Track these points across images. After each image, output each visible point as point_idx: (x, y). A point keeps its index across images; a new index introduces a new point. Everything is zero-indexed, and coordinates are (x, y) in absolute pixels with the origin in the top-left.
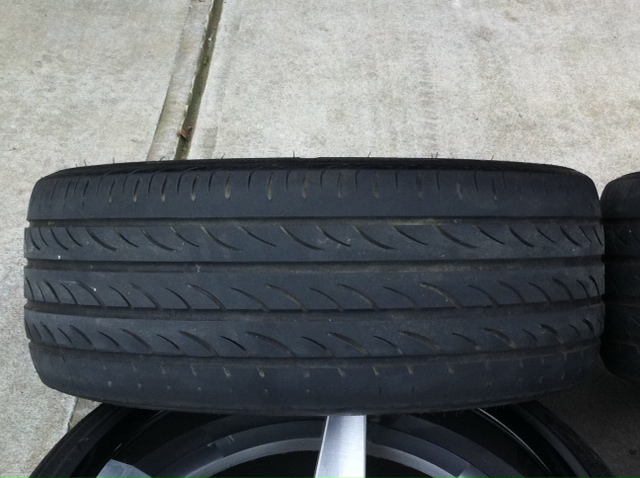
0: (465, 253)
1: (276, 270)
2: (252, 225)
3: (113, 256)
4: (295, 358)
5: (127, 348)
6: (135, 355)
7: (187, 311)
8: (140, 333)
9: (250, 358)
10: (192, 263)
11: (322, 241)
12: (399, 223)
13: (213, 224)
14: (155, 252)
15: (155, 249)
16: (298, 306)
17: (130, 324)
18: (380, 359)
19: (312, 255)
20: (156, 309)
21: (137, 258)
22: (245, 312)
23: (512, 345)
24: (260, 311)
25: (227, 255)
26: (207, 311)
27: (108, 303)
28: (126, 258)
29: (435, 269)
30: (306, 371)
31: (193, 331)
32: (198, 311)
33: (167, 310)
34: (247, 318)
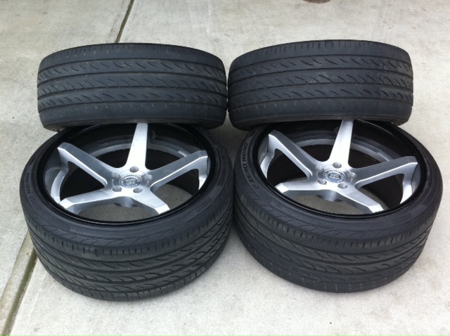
0: (169, 70)
1: (110, 75)
2: (102, 61)
3: (61, 75)
4: (117, 101)
5: (66, 103)
6: (68, 105)
7: (83, 89)
8: (69, 97)
9: (102, 102)
10: (84, 74)
11: (124, 65)
12: (148, 60)
13: (91, 62)
14: (74, 72)
15: (74, 71)
16: (117, 85)
17: (66, 95)
18: (143, 101)
19: (121, 70)
20: (74, 90)
21: (68, 75)
22: (101, 88)
23: (186, 100)
24: (105, 87)
25: (95, 71)
26: (90, 88)
27: (60, 90)
28: (65, 75)
29: (160, 75)
30: (120, 105)
31: (85, 95)
32: (86, 89)
33: (77, 90)
34: (102, 90)
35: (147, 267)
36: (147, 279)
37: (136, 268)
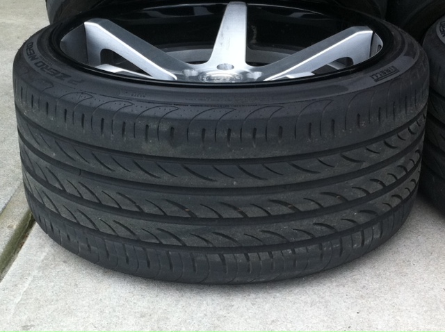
35: (273, 181)
36: (270, 218)
37: (251, 182)
